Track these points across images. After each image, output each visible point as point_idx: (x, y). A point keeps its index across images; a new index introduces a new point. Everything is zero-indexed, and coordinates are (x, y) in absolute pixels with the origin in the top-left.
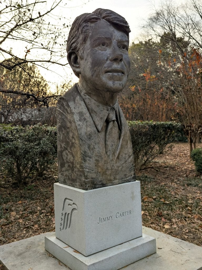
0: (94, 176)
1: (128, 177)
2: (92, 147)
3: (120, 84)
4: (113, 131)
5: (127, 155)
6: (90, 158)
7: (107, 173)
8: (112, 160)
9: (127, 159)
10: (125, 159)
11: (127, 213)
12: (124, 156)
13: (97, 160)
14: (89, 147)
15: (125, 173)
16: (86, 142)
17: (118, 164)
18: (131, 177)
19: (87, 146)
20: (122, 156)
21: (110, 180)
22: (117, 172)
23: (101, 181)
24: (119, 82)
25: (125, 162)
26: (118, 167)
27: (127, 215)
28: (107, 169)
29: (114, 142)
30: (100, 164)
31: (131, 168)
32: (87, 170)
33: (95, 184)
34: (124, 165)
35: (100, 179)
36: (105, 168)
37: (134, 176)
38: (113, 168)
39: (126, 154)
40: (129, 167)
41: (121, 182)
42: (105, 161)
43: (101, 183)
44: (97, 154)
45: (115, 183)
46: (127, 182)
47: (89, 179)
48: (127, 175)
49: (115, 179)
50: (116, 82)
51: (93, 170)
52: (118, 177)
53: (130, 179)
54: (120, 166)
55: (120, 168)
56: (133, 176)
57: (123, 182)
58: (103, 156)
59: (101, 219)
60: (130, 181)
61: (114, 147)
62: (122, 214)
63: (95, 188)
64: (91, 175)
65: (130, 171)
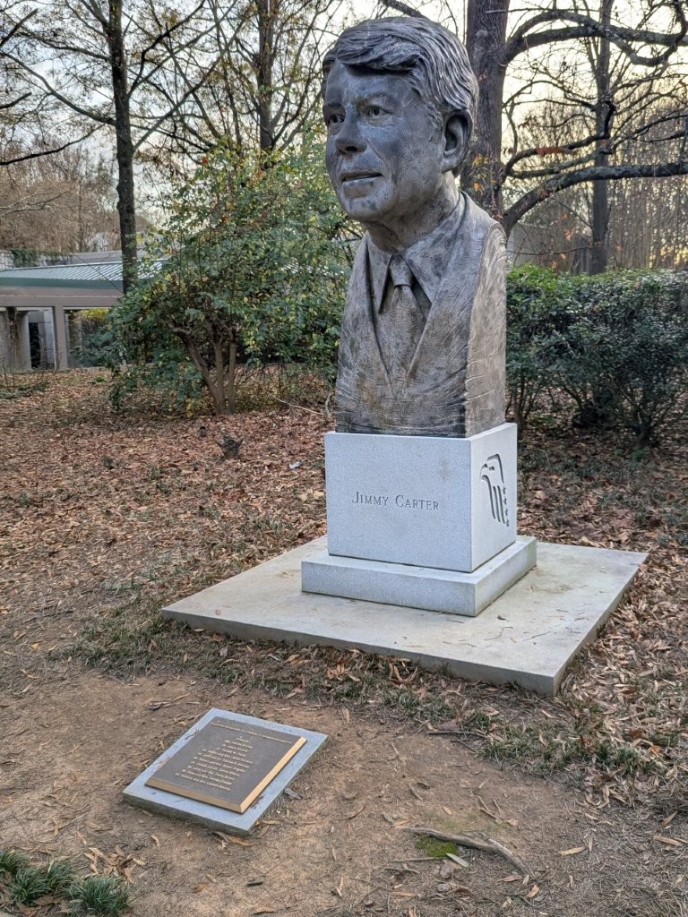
0: (352, 406)
1: (439, 424)
2: (356, 345)
3: (363, 205)
4: (398, 311)
5: (443, 373)
6: (350, 367)
7: (384, 405)
8: (397, 379)
9: (440, 380)
10: (435, 380)
11: (425, 504)
12: (433, 372)
13: (360, 374)
14: (352, 346)
15: (432, 414)
16: (349, 335)
17: (413, 391)
18: (451, 425)
19: (349, 343)
20: (426, 372)
21: (391, 422)
22: (408, 408)
23: (367, 420)
24: (361, 199)
25: (434, 388)
26: (413, 397)
27: (425, 508)
28: (383, 396)
29: (401, 338)
30: (367, 385)
31: (450, 404)
32: (340, 393)
33: (354, 424)
34: (428, 394)
35: (364, 416)
36: (379, 394)
37: (457, 426)
38: (399, 396)
39: (439, 369)
40: (445, 401)
41: (418, 432)
42: (379, 379)
43: (366, 424)
44: (363, 362)
45: (402, 432)
46: (434, 435)
47: (341, 410)
48: (436, 418)
49: (403, 421)
50: (355, 201)
51: (349, 395)
52: (410, 419)
53: (445, 430)
54: (418, 396)
55: (417, 400)
56: (455, 424)
57: (423, 432)
58: (373, 368)
59: (360, 497)
60: (446, 436)
61: (402, 349)
62: (411, 501)
63: (353, 431)
64: (345, 403)
65: (448, 412)
